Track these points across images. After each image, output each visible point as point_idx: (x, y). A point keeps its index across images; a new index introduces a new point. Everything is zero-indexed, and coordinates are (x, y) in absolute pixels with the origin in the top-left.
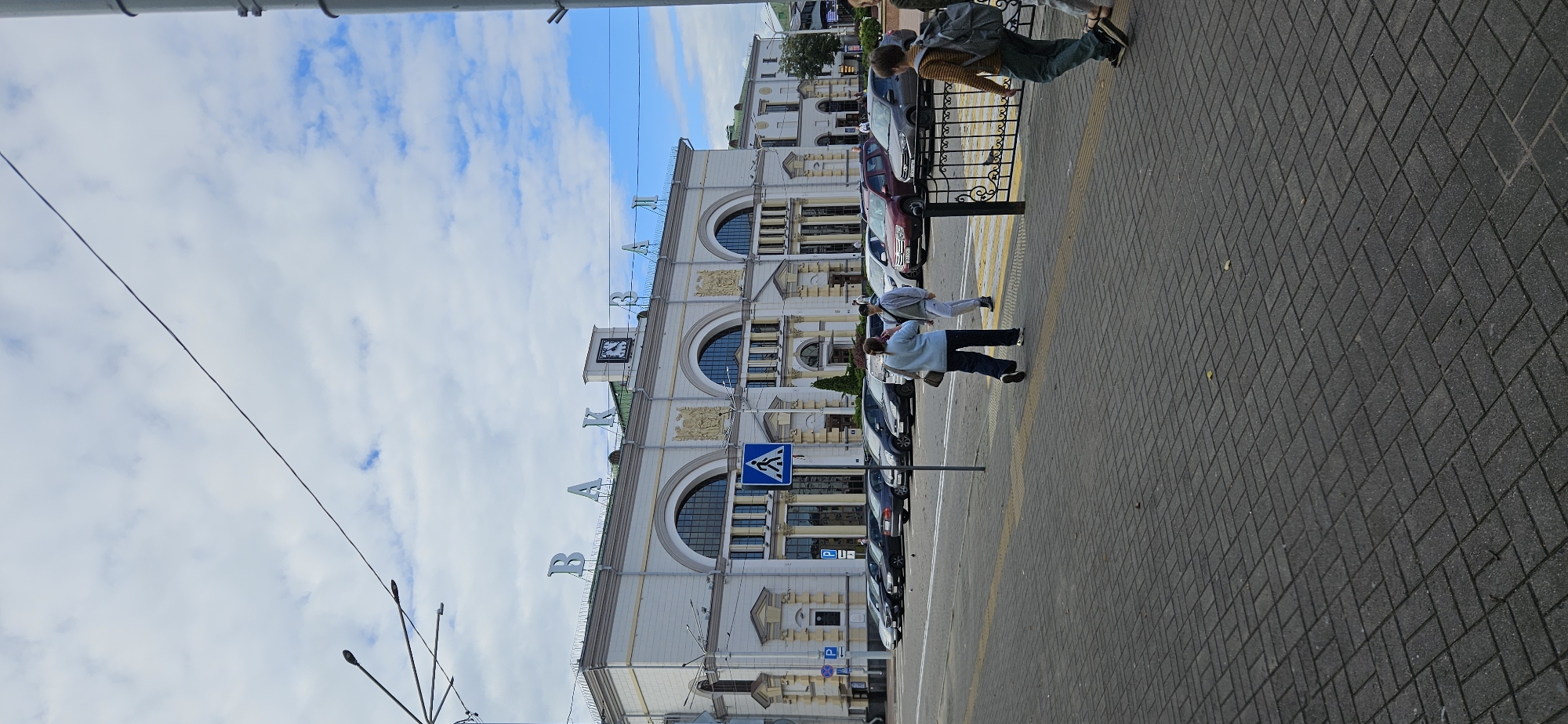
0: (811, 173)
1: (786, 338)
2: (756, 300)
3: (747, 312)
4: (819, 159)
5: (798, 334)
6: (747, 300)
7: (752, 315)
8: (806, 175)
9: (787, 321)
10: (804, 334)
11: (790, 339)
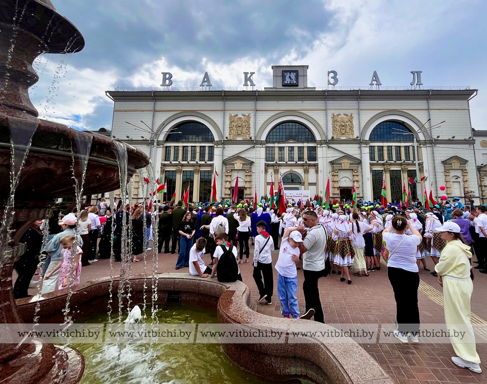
0: (447, 174)
1: (303, 165)
2: (329, 147)
3: (321, 143)
4: (463, 179)
5: (306, 171)
6: (328, 143)
7: (319, 146)
8: (445, 171)
9: (316, 166)
10: (306, 175)
11: (302, 167)
